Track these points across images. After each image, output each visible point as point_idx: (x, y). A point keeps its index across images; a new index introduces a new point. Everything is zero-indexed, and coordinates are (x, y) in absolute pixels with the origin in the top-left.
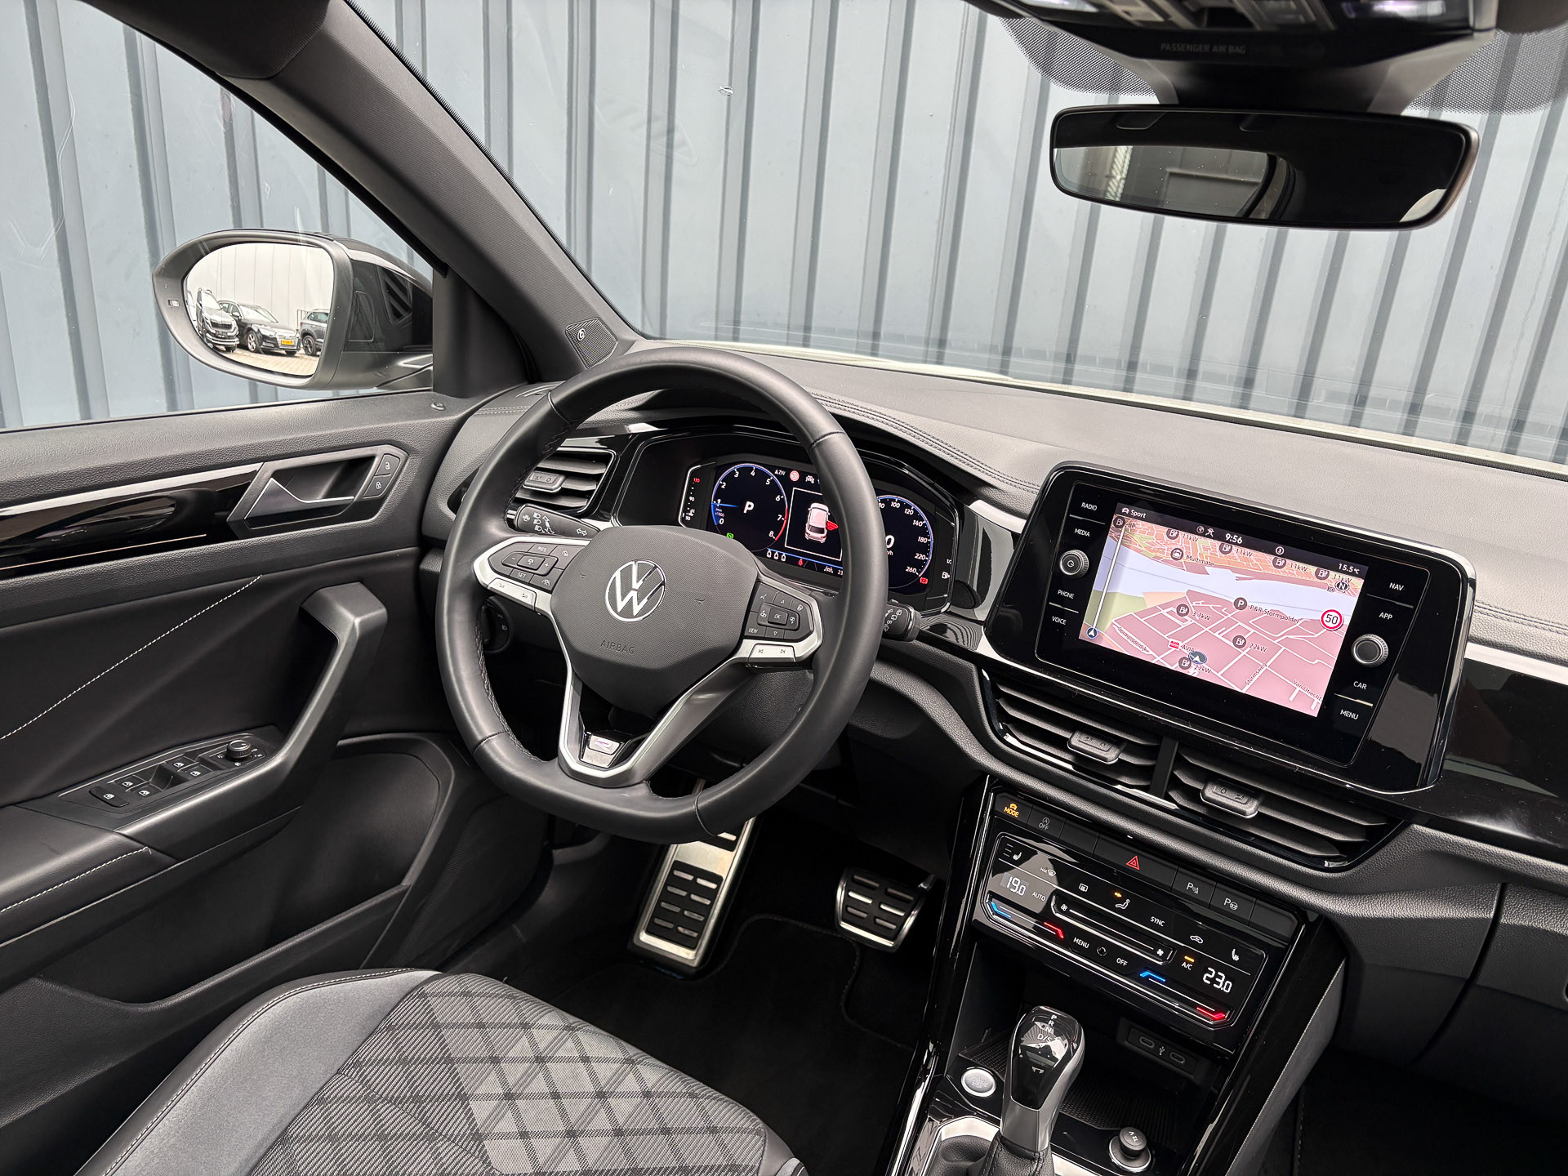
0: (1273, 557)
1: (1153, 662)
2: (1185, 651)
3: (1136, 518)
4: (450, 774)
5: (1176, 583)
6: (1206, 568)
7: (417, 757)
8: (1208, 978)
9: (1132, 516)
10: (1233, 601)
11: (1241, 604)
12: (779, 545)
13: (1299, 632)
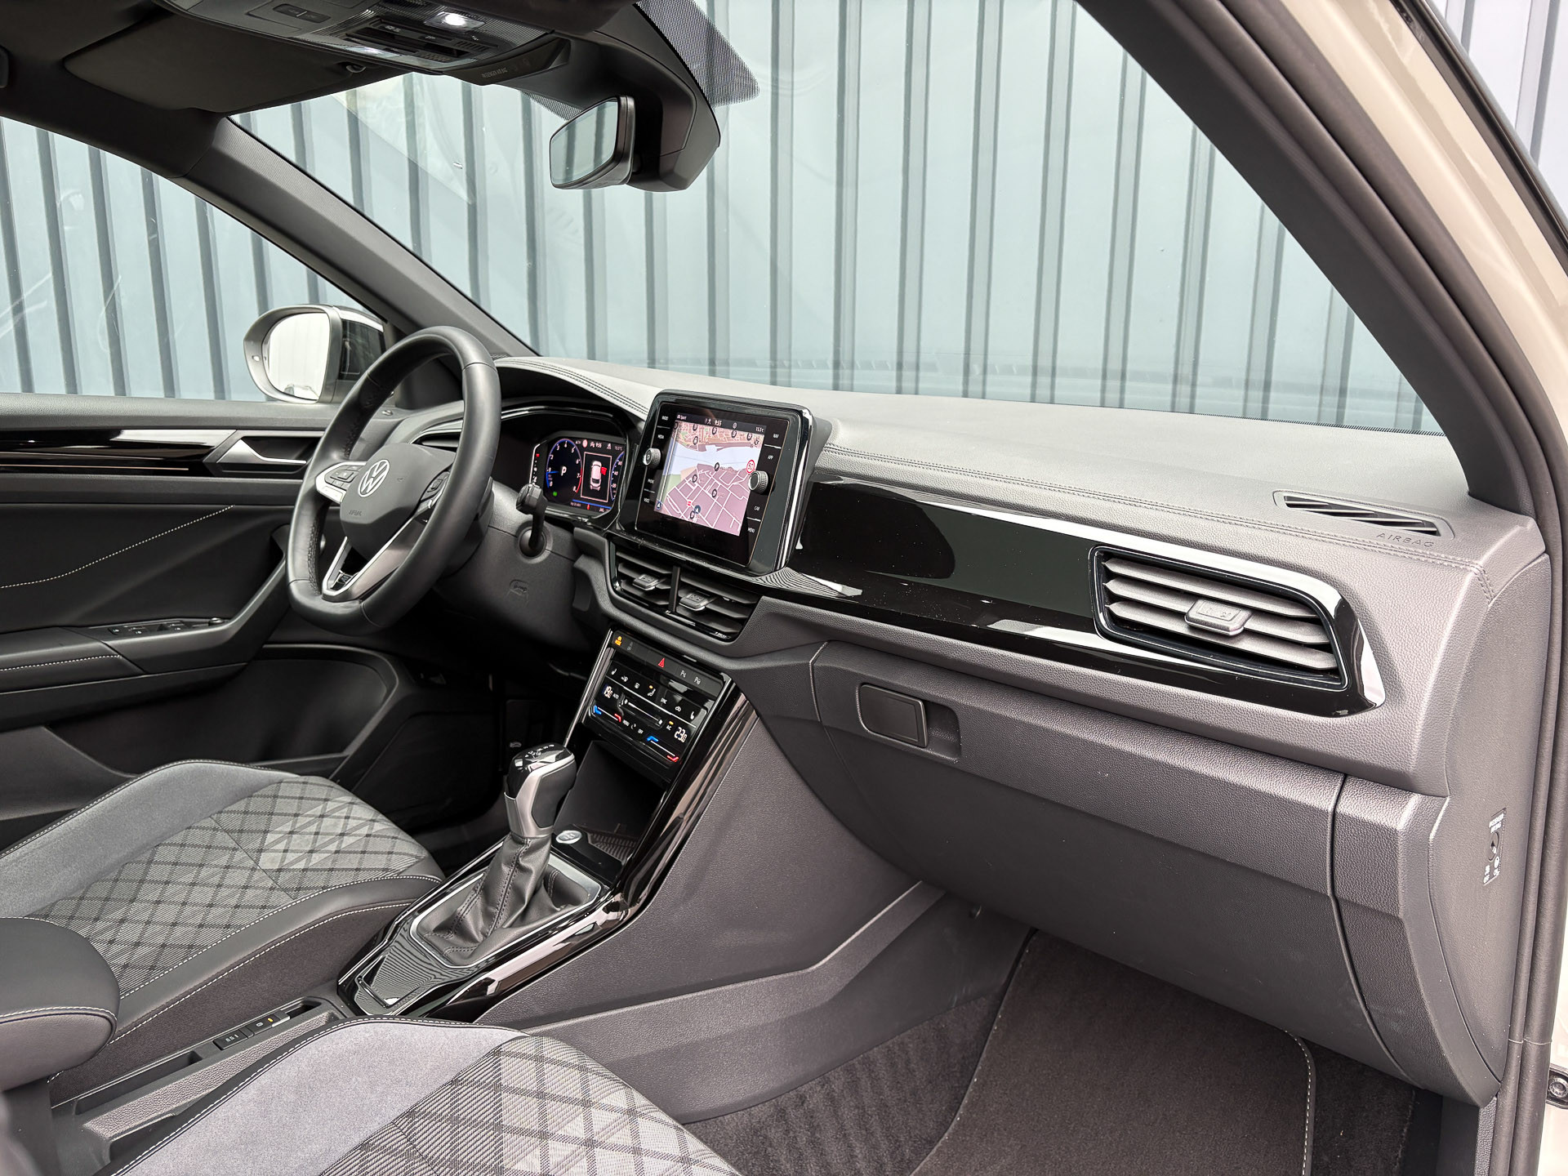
0: (732, 430)
2: (693, 506)
3: (683, 422)
4: (395, 681)
5: (693, 460)
6: (706, 446)
7: (376, 670)
9: (680, 420)
10: (714, 466)
11: (717, 468)
13: (738, 479)
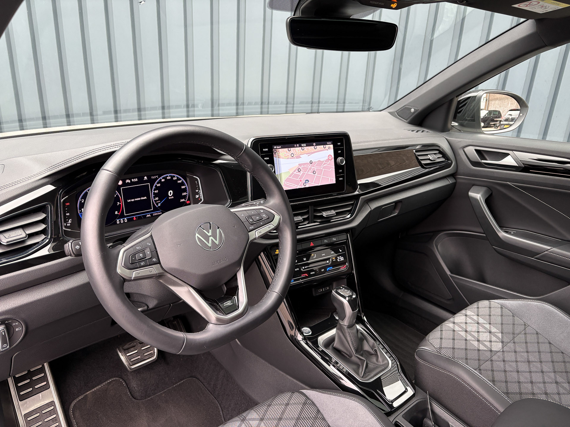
0: (313, 147)
1: (297, 188)
2: (303, 181)
3: (279, 148)
5: (295, 163)
6: (300, 156)
8: (339, 260)
9: (277, 148)
10: (309, 162)
11: (311, 162)
12: (122, 216)
13: (325, 164)
